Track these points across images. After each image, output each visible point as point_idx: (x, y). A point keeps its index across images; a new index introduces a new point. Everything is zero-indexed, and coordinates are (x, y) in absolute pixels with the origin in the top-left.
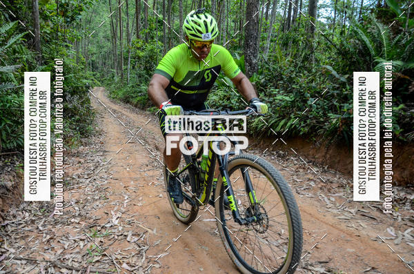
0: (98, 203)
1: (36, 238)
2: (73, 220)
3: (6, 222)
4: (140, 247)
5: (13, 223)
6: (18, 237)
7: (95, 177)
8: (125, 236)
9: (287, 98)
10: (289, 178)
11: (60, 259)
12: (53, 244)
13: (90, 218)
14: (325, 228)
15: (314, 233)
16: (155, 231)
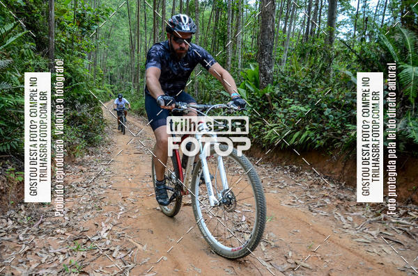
0: (89, 213)
1: (14, 249)
2: (58, 231)
4: (125, 265)
7: (94, 186)
8: (112, 251)
9: (303, 109)
10: (301, 194)
11: (31, 275)
12: (29, 257)
13: (78, 229)
14: (341, 252)
15: (328, 258)
16: (145, 246)
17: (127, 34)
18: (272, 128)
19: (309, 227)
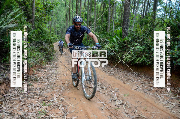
0: (49, 90)
1: (18, 104)
2: (36, 97)
3: (6, 95)
4: (64, 113)
5: (9, 95)
6: (10, 102)
7: (50, 78)
8: (58, 106)
9: (141, 48)
10: (140, 85)
11: (25, 115)
12: (24, 107)
13: (44, 96)
14: (159, 112)
15: (153, 114)
16: (73, 105)
17: (65, 14)
18: (127, 56)
19: (144, 99)
